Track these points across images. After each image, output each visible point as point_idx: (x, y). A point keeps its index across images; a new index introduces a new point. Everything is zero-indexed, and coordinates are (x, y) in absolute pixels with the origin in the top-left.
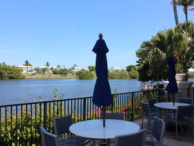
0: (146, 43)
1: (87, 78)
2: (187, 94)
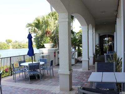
0: (28, 24)
1: (4, 49)
2: (54, 56)
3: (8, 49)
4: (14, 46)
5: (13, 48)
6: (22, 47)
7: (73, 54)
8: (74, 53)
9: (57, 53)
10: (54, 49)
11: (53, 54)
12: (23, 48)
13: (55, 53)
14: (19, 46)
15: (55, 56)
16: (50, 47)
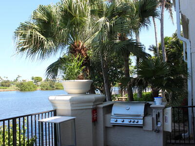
2: (91, 120)
3: (34, 90)
4: (44, 87)
5: (42, 89)
6: (55, 87)
7: (158, 116)
8: (161, 111)
9: (101, 113)
10: (92, 97)
11: (89, 116)
12: (57, 89)
13: (95, 111)
14: (51, 86)
15: (95, 121)
16: (77, 91)
